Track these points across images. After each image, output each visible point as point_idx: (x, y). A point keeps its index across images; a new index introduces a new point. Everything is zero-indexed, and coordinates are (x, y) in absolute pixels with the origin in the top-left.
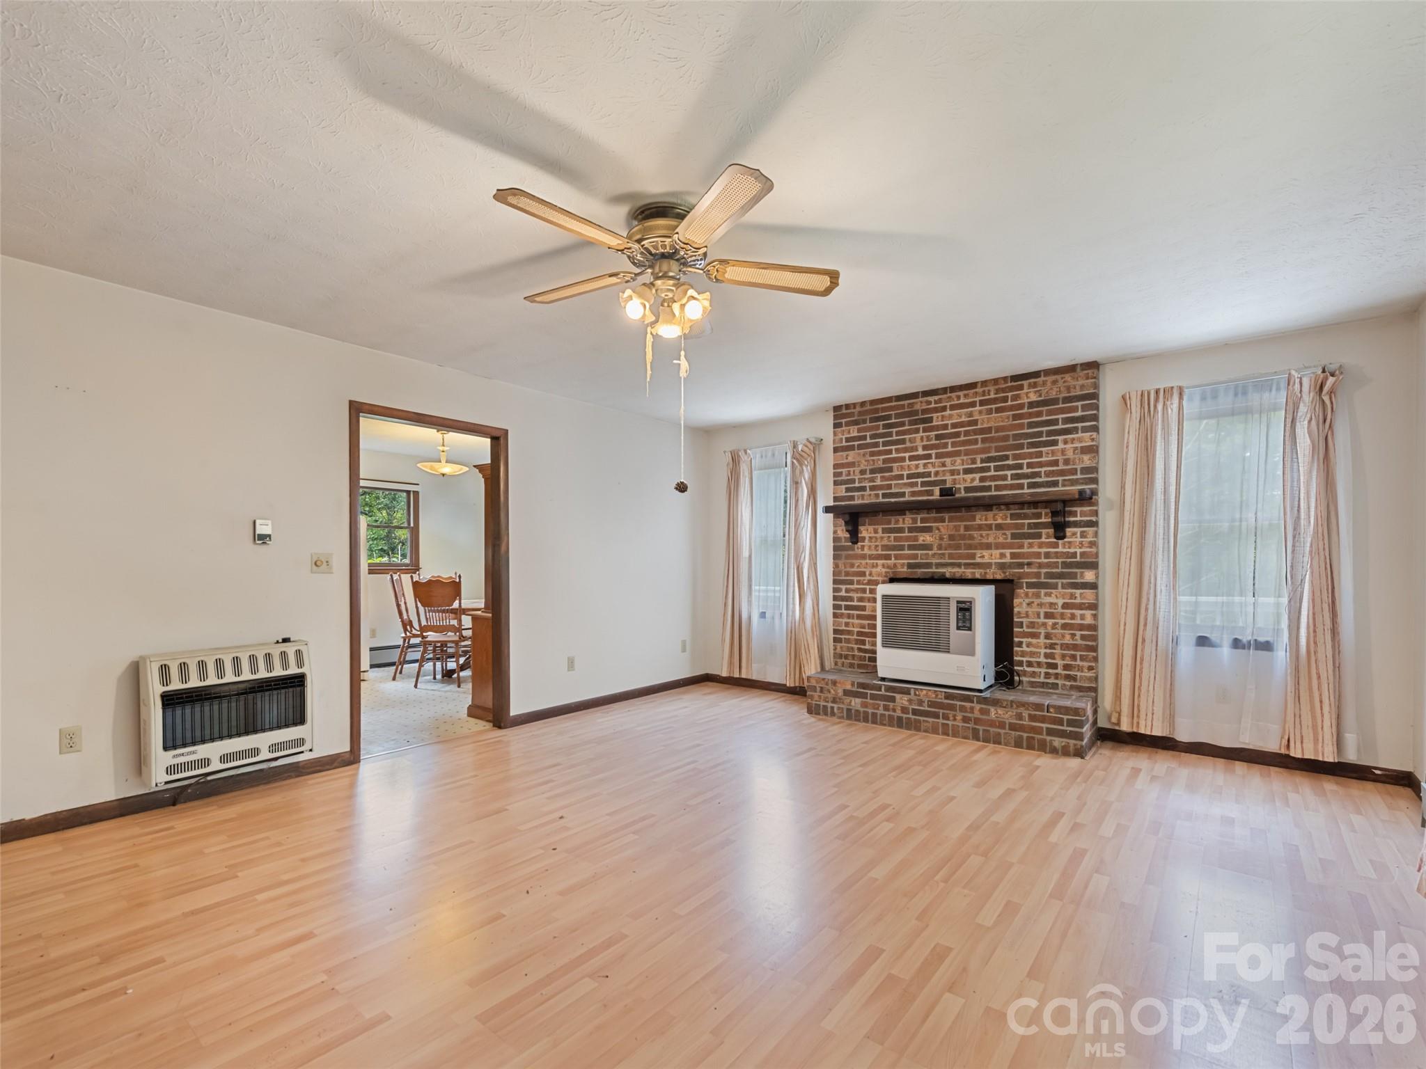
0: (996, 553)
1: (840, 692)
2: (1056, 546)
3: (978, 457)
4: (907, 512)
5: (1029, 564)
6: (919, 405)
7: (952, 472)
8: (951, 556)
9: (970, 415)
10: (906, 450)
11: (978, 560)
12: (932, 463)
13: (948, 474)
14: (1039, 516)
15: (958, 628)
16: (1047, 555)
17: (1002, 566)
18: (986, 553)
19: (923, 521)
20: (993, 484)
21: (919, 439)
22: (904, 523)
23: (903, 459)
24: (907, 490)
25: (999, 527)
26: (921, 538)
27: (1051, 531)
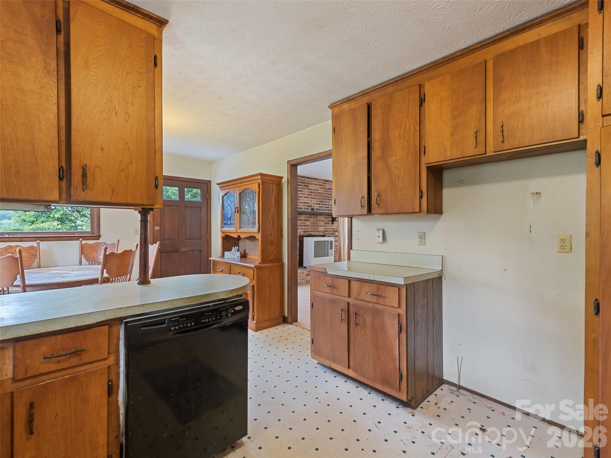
0: (322, 228)
1: (305, 275)
2: (332, 226)
3: (319, 200)
4: (303, 215)
5: (328, 231)
6: (306, 180)
7: (314, 204)
8: (313, 229)
9: (317, 188)
10: (303, 194)
11: (319, 230)
12: (309, 200)
13: (312, 204)
14: (329, 218)
15: (330, 249)
16: (331, 229)
17: (323, 231)
18: (320, 228)
19: (307, 217)
20: (321, 208)
21: (306, 191)
22: (302, 218)
23: (302, 197)
24: (303, 207)
25: (323, 221)
26: (307, 223)
27: (331, 222)
